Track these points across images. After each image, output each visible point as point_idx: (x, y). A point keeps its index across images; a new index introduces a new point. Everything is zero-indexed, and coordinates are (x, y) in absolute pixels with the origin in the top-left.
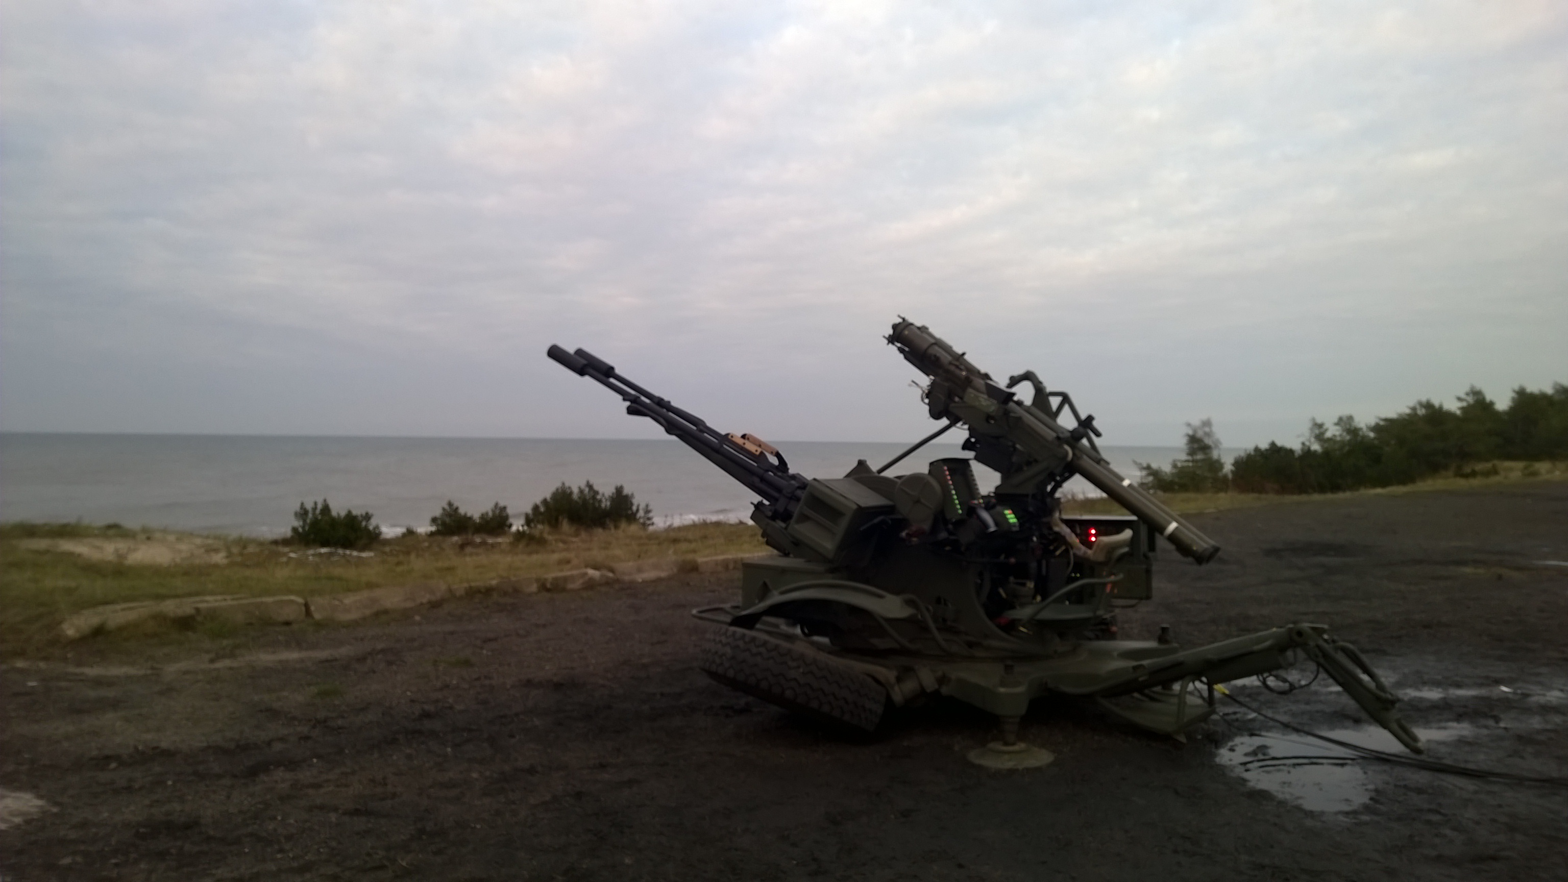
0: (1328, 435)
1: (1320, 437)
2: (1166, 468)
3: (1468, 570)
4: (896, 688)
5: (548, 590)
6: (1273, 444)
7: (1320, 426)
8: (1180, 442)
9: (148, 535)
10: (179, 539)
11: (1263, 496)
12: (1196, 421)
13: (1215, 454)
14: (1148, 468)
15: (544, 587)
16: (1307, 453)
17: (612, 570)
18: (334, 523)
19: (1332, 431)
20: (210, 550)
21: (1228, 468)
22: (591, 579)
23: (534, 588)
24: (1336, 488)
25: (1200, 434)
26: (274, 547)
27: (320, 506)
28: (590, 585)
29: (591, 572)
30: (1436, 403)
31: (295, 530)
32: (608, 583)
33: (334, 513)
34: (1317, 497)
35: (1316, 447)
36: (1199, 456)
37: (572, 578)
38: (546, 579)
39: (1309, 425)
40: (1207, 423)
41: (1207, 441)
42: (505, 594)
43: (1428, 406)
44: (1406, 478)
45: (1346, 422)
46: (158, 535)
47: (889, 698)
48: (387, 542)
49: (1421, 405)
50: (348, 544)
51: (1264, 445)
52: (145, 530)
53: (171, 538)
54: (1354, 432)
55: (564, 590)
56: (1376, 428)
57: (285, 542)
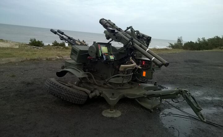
0: (200, 40)
1: (199, 41)
2: (174, 44)
3: (219, 67)
4: (90, 95)
5: (48, 60)
6: (191, 41)
7: (199, 39)
8: (177, 40)
9: (7, 41)
10: (12, 43)
11: (187, 50)
12: (179, 37)
13: (182, 42)
14: (171, 44)
15: (47, 59)
16: (196, 43)
17: (62, 57)
18: (36, 42)
19: (201, 40)
20: (16, 45)
21: (183, 45)
22: (57, 58)
23: (45, 59)
24: (199, 50)
25: (180, 39)
26: (26, 45)
27: (34, 39)
28: (57, 60)
29: (57, 57)
30: (219, 36)
31: (30, 43)
32: (61, 59)
33: (36, 41)
34: (196, 51)
35: (198, 42)
36: (179, 42)
37: (53, 58)
38: (48, 58)
39: (198, 38)
40: (181, 37)
41: (181, 40)
42: (38, 60)
43: (217, 37)
44: (211, 49)
45: (204, 39)
46: (9, 42)
47: (88, 96)
48: (45, 46)
49: (216, 36)
50: (38, 46)
51: (190, 41)
52: (6, 41)
53: (11, 42)
54: (204, 40)
55: (51, 60)
56: (208, 40)
57: (28, 45)
